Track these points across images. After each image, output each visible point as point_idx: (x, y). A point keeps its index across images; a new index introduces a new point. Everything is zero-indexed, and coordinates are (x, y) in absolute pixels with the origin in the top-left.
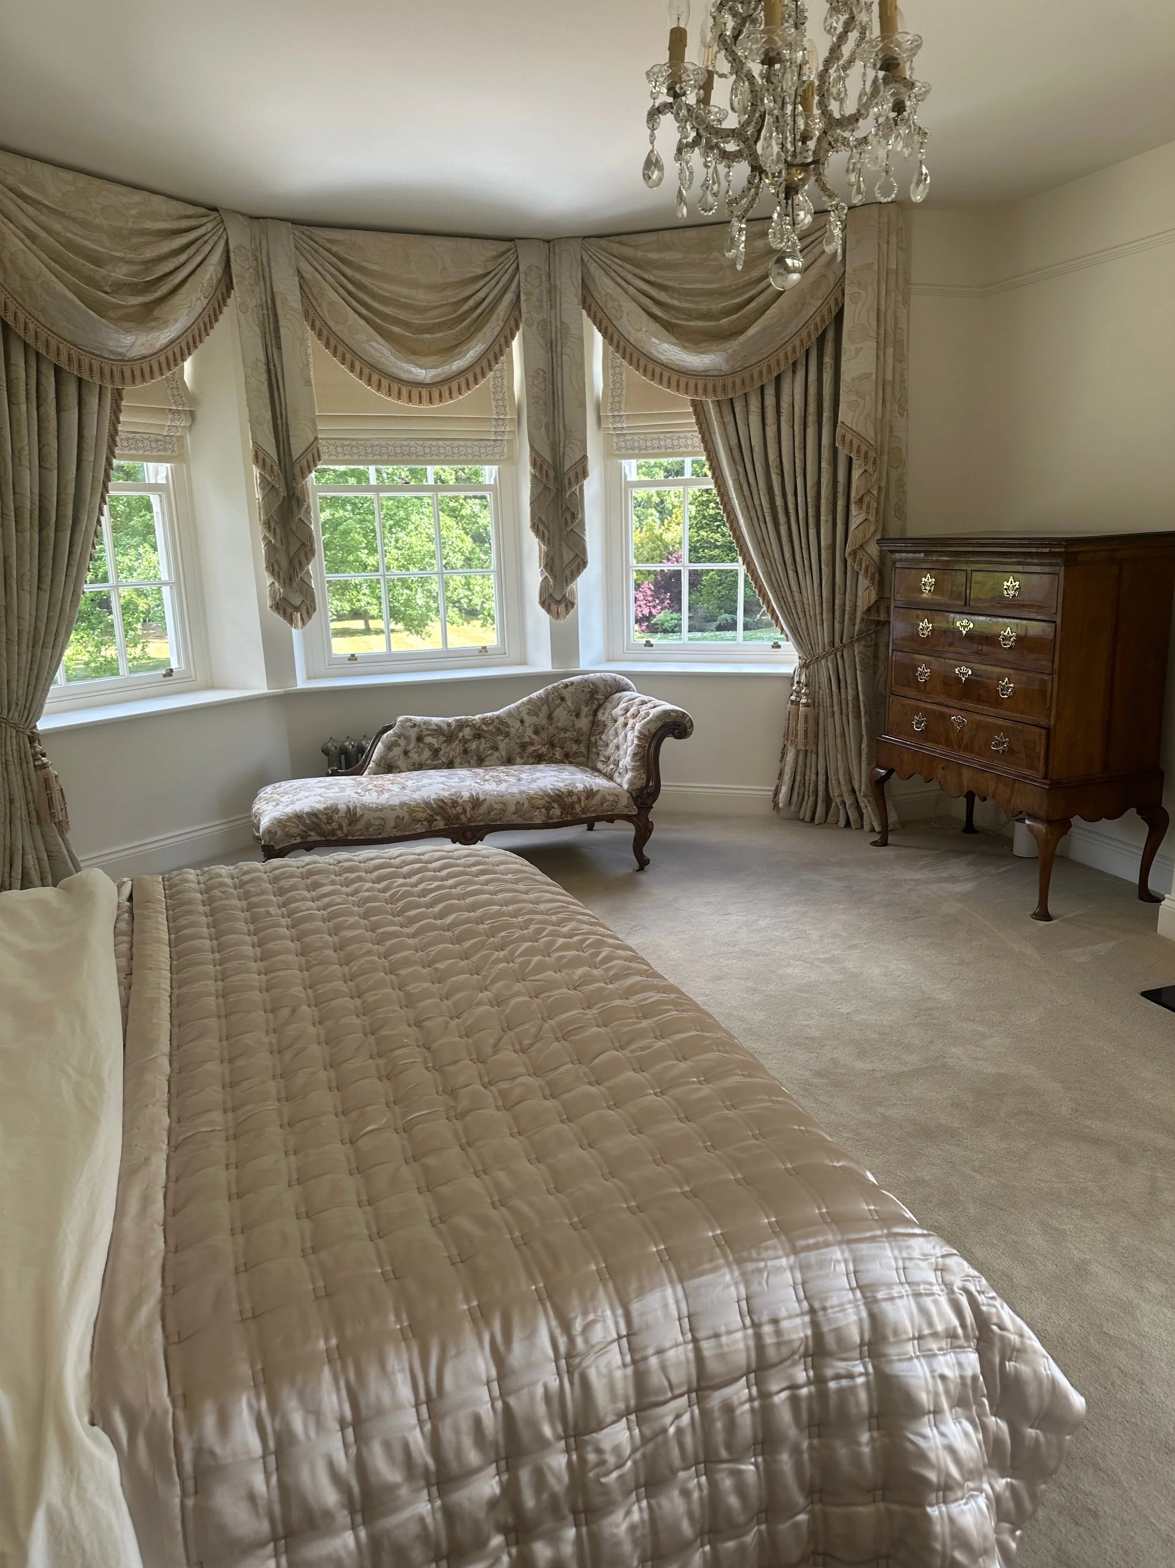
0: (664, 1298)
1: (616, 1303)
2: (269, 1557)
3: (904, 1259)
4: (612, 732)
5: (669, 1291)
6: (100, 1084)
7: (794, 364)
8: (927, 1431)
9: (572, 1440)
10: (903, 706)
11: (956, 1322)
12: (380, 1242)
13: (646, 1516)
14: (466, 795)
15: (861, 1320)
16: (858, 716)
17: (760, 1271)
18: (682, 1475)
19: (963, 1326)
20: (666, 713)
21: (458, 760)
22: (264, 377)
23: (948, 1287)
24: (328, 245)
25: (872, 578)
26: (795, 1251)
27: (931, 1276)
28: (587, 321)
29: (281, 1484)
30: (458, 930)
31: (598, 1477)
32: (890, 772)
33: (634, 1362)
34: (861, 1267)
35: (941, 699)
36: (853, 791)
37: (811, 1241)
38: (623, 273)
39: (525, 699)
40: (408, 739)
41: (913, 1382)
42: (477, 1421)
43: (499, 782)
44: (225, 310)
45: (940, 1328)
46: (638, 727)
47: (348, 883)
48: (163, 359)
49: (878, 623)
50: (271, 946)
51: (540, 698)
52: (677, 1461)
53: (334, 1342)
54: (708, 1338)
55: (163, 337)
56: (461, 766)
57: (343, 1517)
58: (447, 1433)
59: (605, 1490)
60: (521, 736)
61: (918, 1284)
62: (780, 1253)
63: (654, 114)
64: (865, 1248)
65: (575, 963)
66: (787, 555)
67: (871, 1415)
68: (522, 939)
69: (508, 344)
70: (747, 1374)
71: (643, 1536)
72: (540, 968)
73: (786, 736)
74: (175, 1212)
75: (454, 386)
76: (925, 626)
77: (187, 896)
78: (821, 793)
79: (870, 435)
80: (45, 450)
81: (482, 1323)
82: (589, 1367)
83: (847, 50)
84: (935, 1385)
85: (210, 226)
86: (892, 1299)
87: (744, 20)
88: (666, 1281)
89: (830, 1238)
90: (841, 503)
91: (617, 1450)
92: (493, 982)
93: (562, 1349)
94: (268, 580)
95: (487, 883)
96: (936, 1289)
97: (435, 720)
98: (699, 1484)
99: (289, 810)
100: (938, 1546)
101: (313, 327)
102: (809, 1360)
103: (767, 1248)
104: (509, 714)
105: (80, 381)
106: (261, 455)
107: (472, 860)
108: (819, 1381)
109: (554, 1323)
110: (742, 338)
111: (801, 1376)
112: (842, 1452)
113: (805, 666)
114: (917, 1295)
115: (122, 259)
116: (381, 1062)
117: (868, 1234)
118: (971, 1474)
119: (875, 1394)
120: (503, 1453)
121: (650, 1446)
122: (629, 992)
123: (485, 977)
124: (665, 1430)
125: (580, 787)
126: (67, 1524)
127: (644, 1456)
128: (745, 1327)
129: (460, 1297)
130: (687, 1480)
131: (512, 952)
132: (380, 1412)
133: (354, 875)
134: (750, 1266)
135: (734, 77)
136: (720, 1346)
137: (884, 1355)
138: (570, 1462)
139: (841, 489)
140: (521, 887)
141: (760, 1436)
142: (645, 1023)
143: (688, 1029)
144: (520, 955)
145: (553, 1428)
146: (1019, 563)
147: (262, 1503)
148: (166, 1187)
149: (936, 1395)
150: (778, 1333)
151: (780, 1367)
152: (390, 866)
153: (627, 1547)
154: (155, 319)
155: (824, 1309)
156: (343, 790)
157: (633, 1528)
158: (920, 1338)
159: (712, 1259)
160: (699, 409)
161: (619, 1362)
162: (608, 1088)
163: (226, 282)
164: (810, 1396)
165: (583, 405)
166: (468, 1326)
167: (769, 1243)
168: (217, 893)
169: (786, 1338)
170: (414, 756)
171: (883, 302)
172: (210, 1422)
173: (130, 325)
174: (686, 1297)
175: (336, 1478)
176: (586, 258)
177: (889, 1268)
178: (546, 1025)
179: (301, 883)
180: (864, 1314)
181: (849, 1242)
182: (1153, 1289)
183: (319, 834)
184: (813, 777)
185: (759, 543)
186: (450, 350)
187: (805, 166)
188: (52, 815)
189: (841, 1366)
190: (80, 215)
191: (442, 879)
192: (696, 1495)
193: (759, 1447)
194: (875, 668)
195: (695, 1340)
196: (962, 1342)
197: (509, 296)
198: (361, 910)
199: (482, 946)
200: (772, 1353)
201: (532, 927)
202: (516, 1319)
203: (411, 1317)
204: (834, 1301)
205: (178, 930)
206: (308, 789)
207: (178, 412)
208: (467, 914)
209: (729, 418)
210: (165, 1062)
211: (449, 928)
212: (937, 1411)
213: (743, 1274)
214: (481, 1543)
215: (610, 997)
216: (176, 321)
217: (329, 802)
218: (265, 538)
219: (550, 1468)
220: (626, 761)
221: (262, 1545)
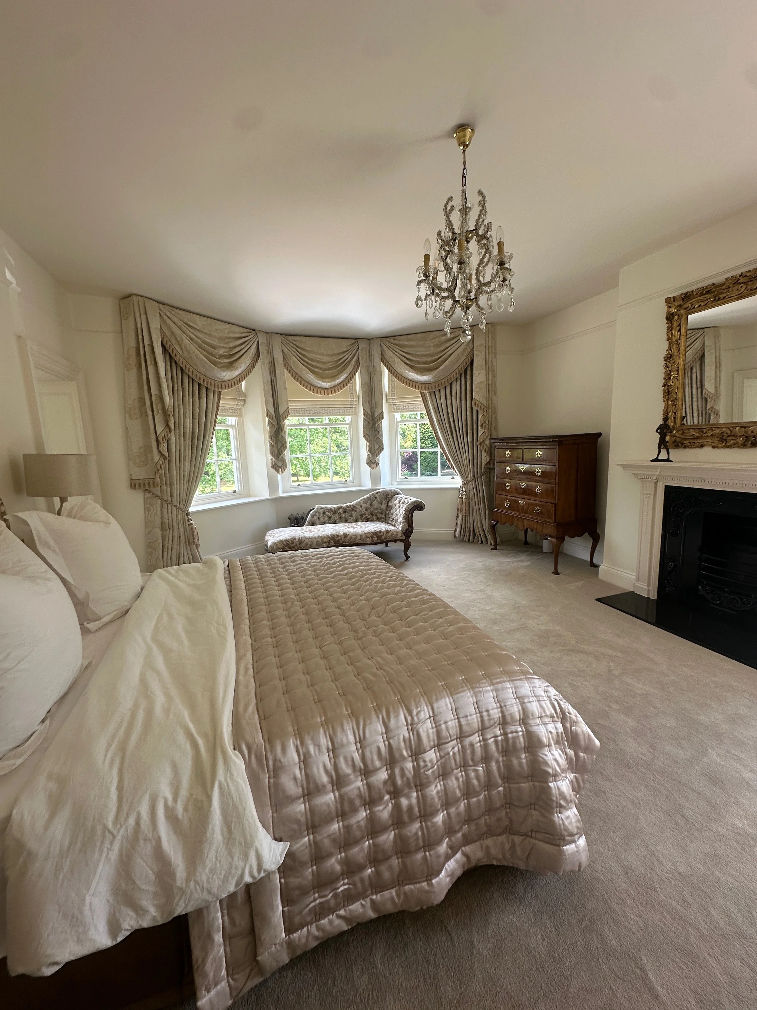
0: (446, 702)
1: (428, 704)
2: (302, 803)
3: (533, 687)
4: (394, 509)
5: (447, 699)
6: (226, 628)
7: (456, 379)
8: (547, 753)
9: (414, 757)
10: (501, 498)
11: (553, 712)
12: (337, 683)
13: (443, 788)
14: (342, 533)
15: (519, 710)
16: (484, 503)
17: (480, 692)
18: (455, 771)
19: (556, 713)
20: (415, 502)
21: (338, 521)
22: (270, 386)
23: (549, 697)
24: (293, 342)
25: (488, 452)
26: (493, 685)
27: (543, 694)
28: (383, 366)
29: (306, 774)
30: (349, 576)
31: (424, 772)
32: (497, 522)
33: (436, 727)
34: (518, 690)
35: (515, 495)
36: (483, 530)
37: (498, 680)
38: (395, 349)
39: (362, 498)
40: (319, 513)
41: (540, 734)
42: (379, 749)
43: (354, 528)
44: (257, 364)
45: (548, 713)
46: (404, 507)
47: (306, 560)
48: (236, 381)
49: (490, 469)
50: (281, 581)
51: (367, 498)
52: (454, 766)
53: (323, 719)
54: (463, 717)
55: (236, 373)
56: (339, 523)
57: (329, 787)
58: (368, 754)
59: (427, 777)
60: (361, 511)
61: (539, 696)
62: (487, 685)
63: (419, 283)
64: (518, 683)
65: (394, 586)
66: (456, 444)
67: (525, 748)
68: (374, 578)
69: (355, 374)
70: (478, 732)
71: (442, 796)
72: (382, 588)
73: (458, 510)
74: (257, 673)
75: (336, 389)
76: (508, 469)
77: (249, 565)
78: (472, 531)
79: (484, 402)
80: (194, 412)
81: (378, 711)
82: (420, 728)
83: (486, 260)
84: (548, 735)
85: (252, 336)
86: (530, 702)
87: (449, 253)
88: (446, 695)
89: (505, 679)
90: (475, 426)
91: (431, 761)
92: (365, 593)
93: (409, 722)
94: (270, 457)
95: (357, 559)
96: (545, 698)
97: (329, 506)
98: (462, 775)
99: (278, 539)
100: (554, 799)
101: (287, 370)
102: (501, 726)
103: (482, 683)
104: (356, 504)
105: (207, 388)
106: (269, 413)
107: (351, 552)
108: (505, 734)
109: (406, 711)
110: (438, 370)
111: (498, 733)
112: (515, 762)
113: (464, 484)
114: (539, 701)
115: (222, 347)
116: (327, 620)
117: (519, 678)
118: (563, 771)
119: (526, 739)
120: (388, 762)
121: (443, 760)
122: (416, 596)
123: (362, 592)
124: (449, 753)
125: (384, 529)
126: (226, 789)
127: (441, 763)
128: (476, 713)
129: (369, 702)
130: (457, 773)
131: (371, 583)
132: (342, 745)
133: (308, 557)
134: (477, 690)
135: (445, 272)
136: (468, 720)
137: (529, 724)
138: (413, 766)
139: (475, 421)
140: (370, 560)
141: (484, 756)
142: (424, 606)
143: (441, 608)
144: (374, 583)
145: (407, 752)
146: (542, 445)
147: (299, 781)
148: (253, 664)
149: (549, 739)
150: (489, 715)
151: (491, 728)
152: (321, 554)
153: (436, 800)
154: (233, 367)
155: (505, 706)
156: (297, 531)
157: (438, 792)
158: (541, 717)
159: (462, 687)
160: (423, 396)
161: (431, 726)
162: (414, 629)
163: (258, 355)
164: (502, 740)
165: (382, 394)
166: (373, 713)
167: (483, 681)
168: (259, 564)
169: (492, 717)
170: (322, 519)
171: (487, 357)
172: (279, 749)
173: (224, 369)
174: (454, 701)
175: (327, 771)
176: (382, 344)
177: (528, 690)
178: (387, 608)
179: (289, 560)
180: (520, 708)
181: (512, 681)
182: (615, 707)
183: (289, 548)
184: (469, 525)
185: (446, 440)
186: (334, 377)
187: (472, 300)
188: (194, 542)
189: (513, 728)
190: (208, 332)
191: (341, 558)
192: (461, 779)
193: (484, 760)
194: (490, 485)
195: (458, 718)
196: (556, 719)
197: (355, 358)
198: (312, 569)
199: (359, 581)
200: (487, 724)
201: (377, 574)
202: (391, 709)
203: (351, 710)
204: (509, 703)
205: (247, 576)
206: (285, 532)
207: (240, 399)
208: (352, 570)
209: (433, 398)
210: (247, 621)
211: (346, 574)
212: (549, 746)
213: (474, 693)
214: (382, 798)
215: (410, 597)
216: (240, 367)
217: (293, 536)
218: (270, 442)
219: (407, 769)
220: (400, 520)
221: (300, 798)
